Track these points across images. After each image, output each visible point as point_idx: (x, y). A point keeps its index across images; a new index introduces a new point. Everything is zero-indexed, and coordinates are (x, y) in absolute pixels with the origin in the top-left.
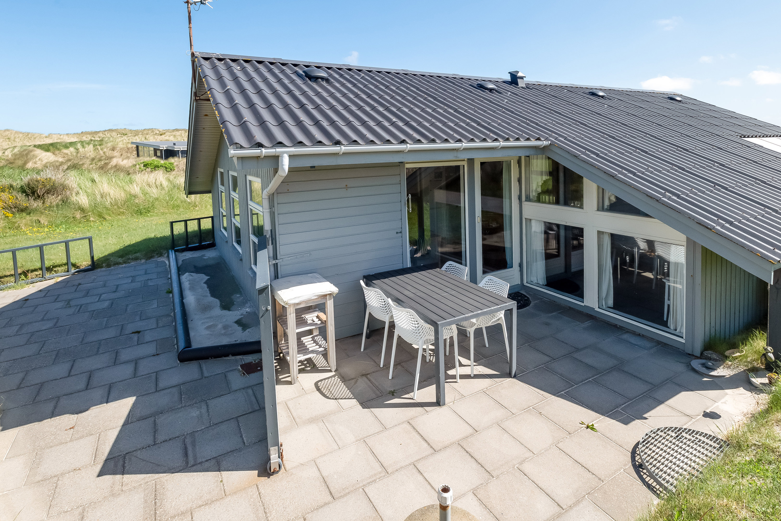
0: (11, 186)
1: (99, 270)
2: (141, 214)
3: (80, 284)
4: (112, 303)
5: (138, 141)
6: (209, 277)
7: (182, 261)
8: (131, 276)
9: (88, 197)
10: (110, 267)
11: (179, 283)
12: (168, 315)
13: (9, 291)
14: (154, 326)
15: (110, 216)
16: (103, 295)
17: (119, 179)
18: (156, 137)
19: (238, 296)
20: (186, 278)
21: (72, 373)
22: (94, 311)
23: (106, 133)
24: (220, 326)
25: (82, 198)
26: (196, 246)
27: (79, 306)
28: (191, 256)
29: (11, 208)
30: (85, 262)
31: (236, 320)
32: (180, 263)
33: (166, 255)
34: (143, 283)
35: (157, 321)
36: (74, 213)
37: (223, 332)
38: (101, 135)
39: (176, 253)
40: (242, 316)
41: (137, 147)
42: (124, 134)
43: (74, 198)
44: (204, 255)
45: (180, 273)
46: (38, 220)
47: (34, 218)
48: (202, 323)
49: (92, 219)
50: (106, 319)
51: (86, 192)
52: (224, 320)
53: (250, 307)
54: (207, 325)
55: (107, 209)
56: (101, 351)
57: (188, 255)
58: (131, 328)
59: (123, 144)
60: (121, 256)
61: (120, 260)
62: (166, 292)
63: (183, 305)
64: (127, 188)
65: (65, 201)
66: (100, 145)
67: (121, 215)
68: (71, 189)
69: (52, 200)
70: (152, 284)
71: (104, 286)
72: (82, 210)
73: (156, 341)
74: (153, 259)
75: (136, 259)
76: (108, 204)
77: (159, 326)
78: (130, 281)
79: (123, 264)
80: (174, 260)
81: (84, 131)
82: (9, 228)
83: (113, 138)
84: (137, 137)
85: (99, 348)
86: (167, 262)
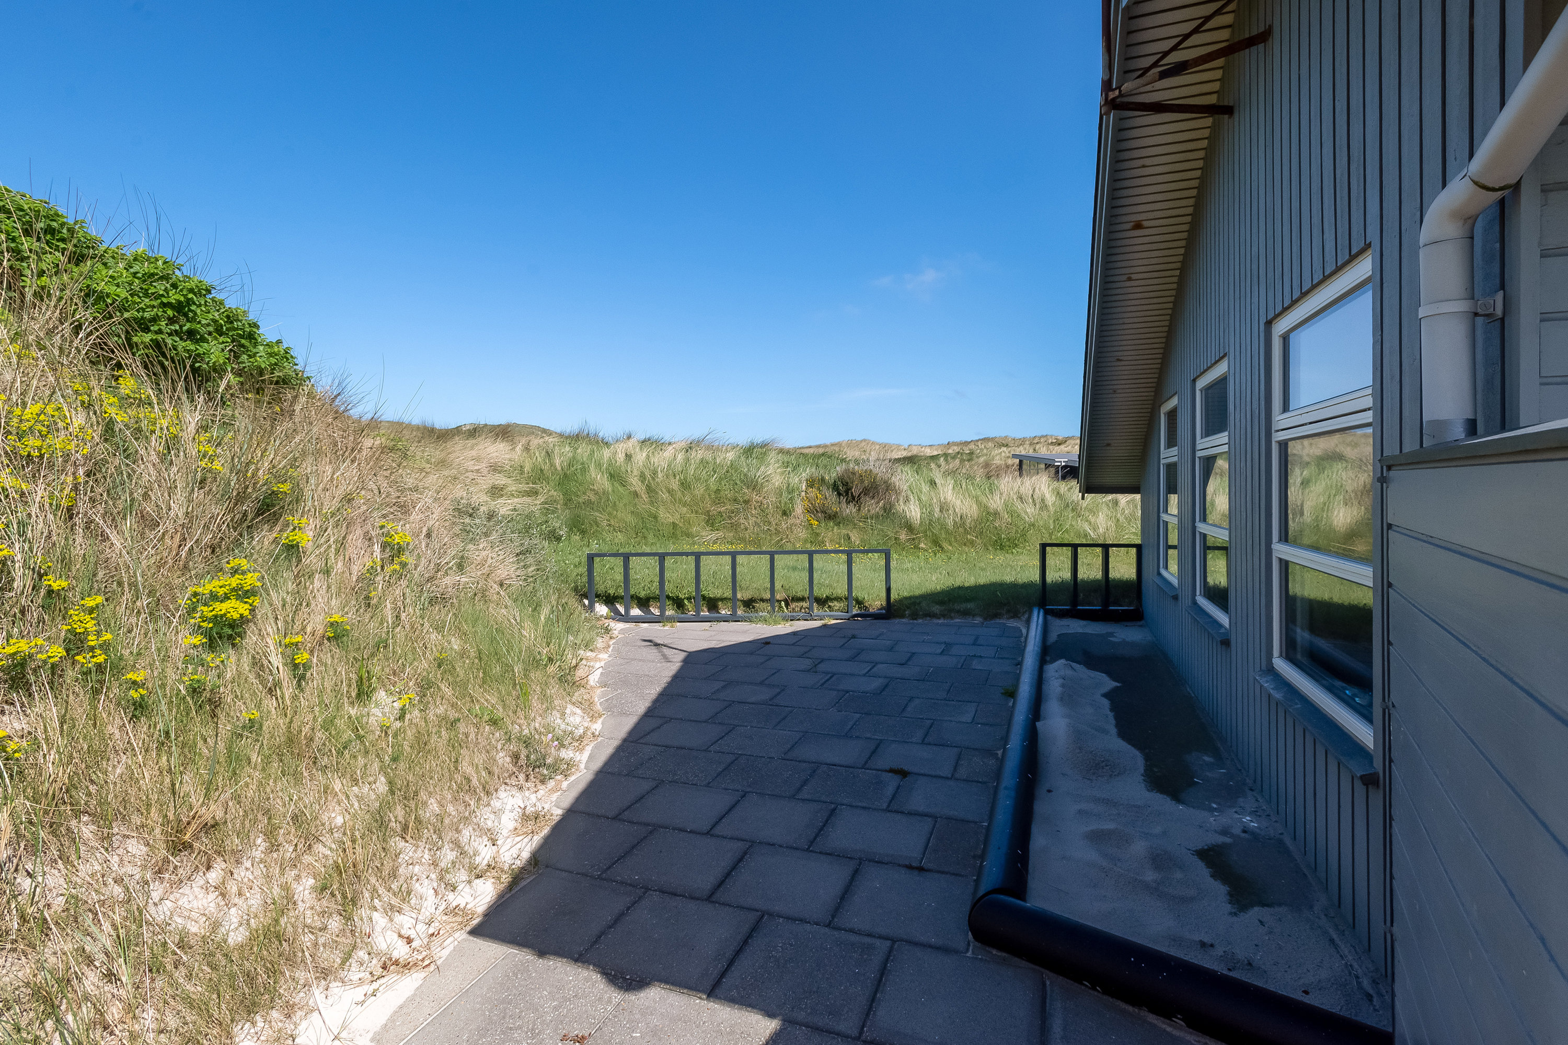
0: (823, 480)
1: (897, 621)
2: (1002, 548)
3: (854, 637)
4: (887, 686)
5: (1023, 453)
6: (1118, 685)
7: (1058, 635)
8: (945, 643)
9: (921, 509)
10: (916, 619)
11: (1036, 677)
12: (990, 753)
13: (758, 626)
14: (946, 772)
15: (951, 545)
16: (880, 666)
17: (972, 484)
18: (1051, 447)
19: (1207, 758)
20: (1057, 670)
21: (718, 830)
22: (847, 692)
23: (979, 443)
24: (1139, 847)
25: (912, 507)
26: (1096, 610)
27: (830, 675)
28: (1081, 631)
29: (817, 511)
30: (876, 602)
31: (1200, 846)
32: (1053, 637)
33: (1026, 616)
34: (962, 661)
35: (959, 758)
36: (897, 532)
37: (1150, 876)
38: (972, 446)
39: (1049, 617)
40: (1228, 840)
41: (1021, 462)
42: (1002, 443)
43: (901, 507)
44: (1111, 634)
45: (1048, 658)
46: (848, 535)
47: (844, 531)
48: (1080, 812)
49: (922, 545)
50: (858, 715)
51: (919, 500)
52: (1158, 830)
53: (1254, 813)
54: (1094, 826)
55: (947, 532)
56: (804, 794)
57: (1076, 627)
58: (892, 757)
59: (1001, 460)
60: (941, 603)
61: (936, 609)
62: (1003, 691)
63: (1032, 736)
64: (983, 499)
65: (888, 510)
66: (968, 460)
67: (969, 547)
68: (898, 493)
69: (872, 506)
70: (980, 668)
71: (891, 649)
72: (910, 527)
73: (934, 817)
74: (998, 621)
75: (966, 613)
76: (950, 523)
77: (957, 776)
78: (939, 651)
79: (939, 618)
80: (1039, 628)
81: (951, 441)
82: (811, 542)
83: (987, 449)
84: (1021, 448)
85: (805, 783)
86: (1024, 631)
